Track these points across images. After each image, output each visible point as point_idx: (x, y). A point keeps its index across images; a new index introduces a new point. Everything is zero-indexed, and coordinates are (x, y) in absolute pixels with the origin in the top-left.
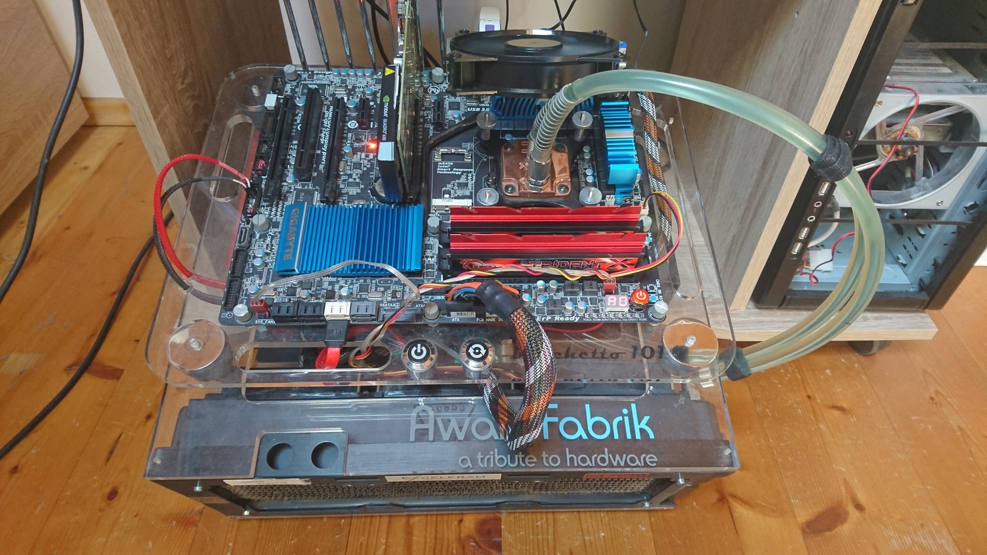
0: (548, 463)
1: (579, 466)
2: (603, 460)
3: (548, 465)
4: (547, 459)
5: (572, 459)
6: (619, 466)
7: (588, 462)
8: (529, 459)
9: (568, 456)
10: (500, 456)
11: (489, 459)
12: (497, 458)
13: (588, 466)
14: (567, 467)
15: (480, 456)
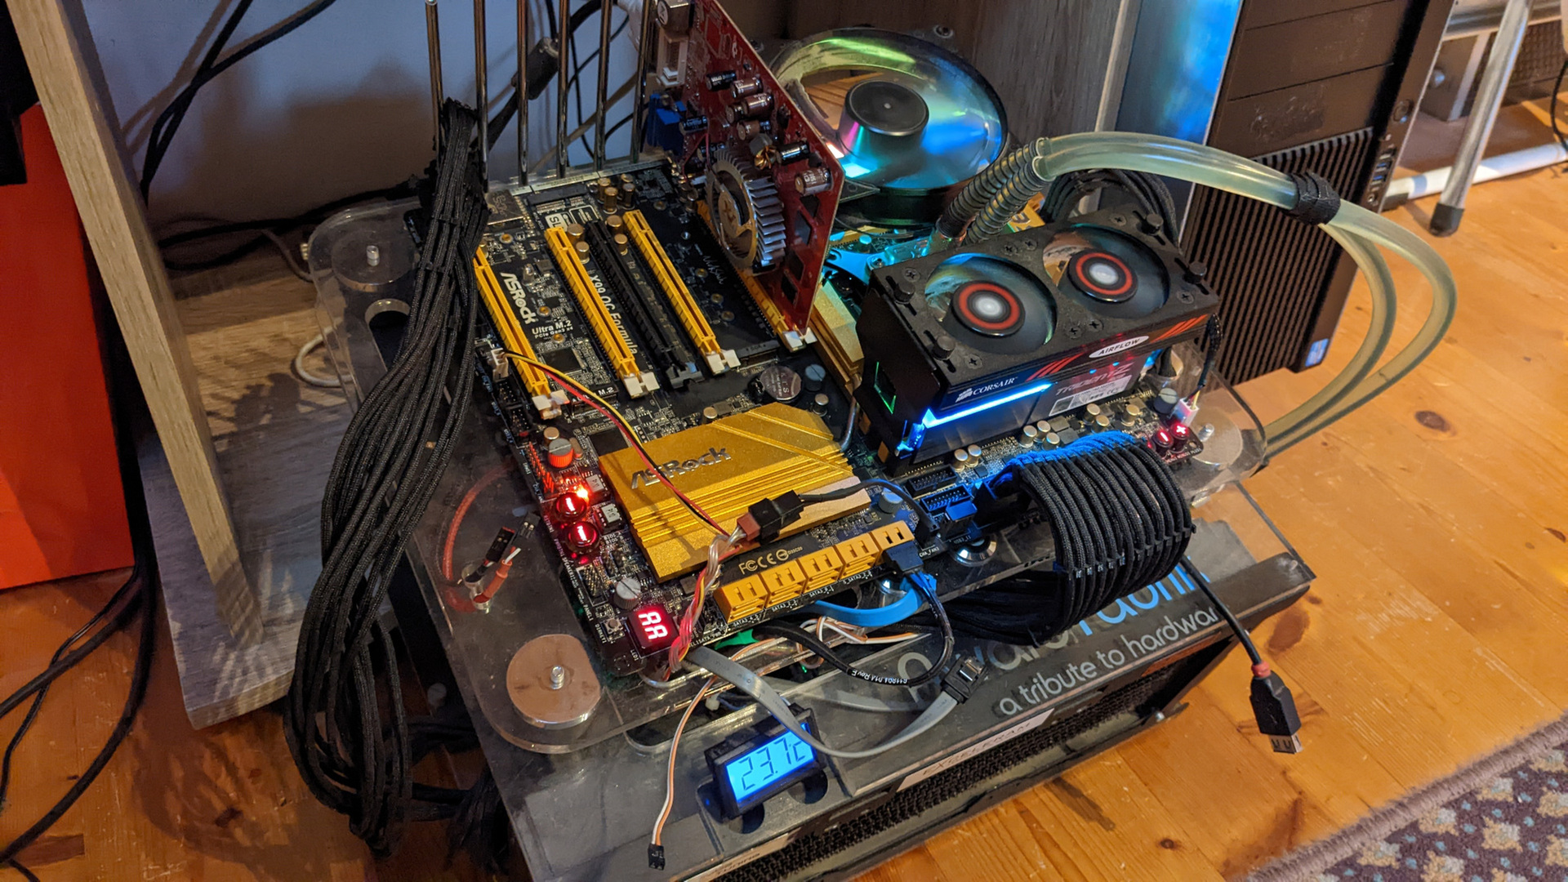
0: (1110, 663)
1: (1149, 652)
2: (1170, 633)
3: (1111, 667)
4: (1106, 659)
5: (1135, 647)
6: (1192, 632)
7: (1156, 642)
8: (1086, 668)
9: (1129, 645)
10: (1049, 680)
11: (1037, 690)
12: (1046, 684)
13: (1159, 648)
14: (1135, 659)
15: (1023, 691)
